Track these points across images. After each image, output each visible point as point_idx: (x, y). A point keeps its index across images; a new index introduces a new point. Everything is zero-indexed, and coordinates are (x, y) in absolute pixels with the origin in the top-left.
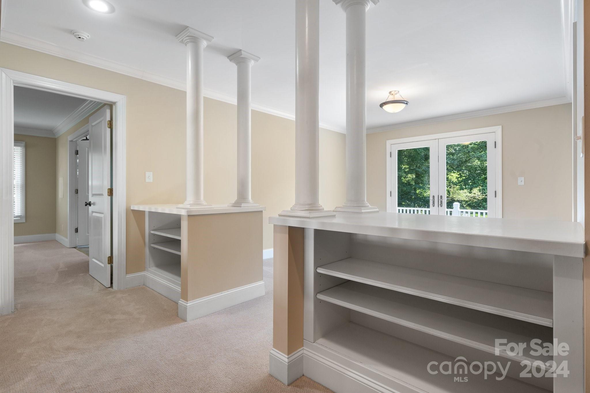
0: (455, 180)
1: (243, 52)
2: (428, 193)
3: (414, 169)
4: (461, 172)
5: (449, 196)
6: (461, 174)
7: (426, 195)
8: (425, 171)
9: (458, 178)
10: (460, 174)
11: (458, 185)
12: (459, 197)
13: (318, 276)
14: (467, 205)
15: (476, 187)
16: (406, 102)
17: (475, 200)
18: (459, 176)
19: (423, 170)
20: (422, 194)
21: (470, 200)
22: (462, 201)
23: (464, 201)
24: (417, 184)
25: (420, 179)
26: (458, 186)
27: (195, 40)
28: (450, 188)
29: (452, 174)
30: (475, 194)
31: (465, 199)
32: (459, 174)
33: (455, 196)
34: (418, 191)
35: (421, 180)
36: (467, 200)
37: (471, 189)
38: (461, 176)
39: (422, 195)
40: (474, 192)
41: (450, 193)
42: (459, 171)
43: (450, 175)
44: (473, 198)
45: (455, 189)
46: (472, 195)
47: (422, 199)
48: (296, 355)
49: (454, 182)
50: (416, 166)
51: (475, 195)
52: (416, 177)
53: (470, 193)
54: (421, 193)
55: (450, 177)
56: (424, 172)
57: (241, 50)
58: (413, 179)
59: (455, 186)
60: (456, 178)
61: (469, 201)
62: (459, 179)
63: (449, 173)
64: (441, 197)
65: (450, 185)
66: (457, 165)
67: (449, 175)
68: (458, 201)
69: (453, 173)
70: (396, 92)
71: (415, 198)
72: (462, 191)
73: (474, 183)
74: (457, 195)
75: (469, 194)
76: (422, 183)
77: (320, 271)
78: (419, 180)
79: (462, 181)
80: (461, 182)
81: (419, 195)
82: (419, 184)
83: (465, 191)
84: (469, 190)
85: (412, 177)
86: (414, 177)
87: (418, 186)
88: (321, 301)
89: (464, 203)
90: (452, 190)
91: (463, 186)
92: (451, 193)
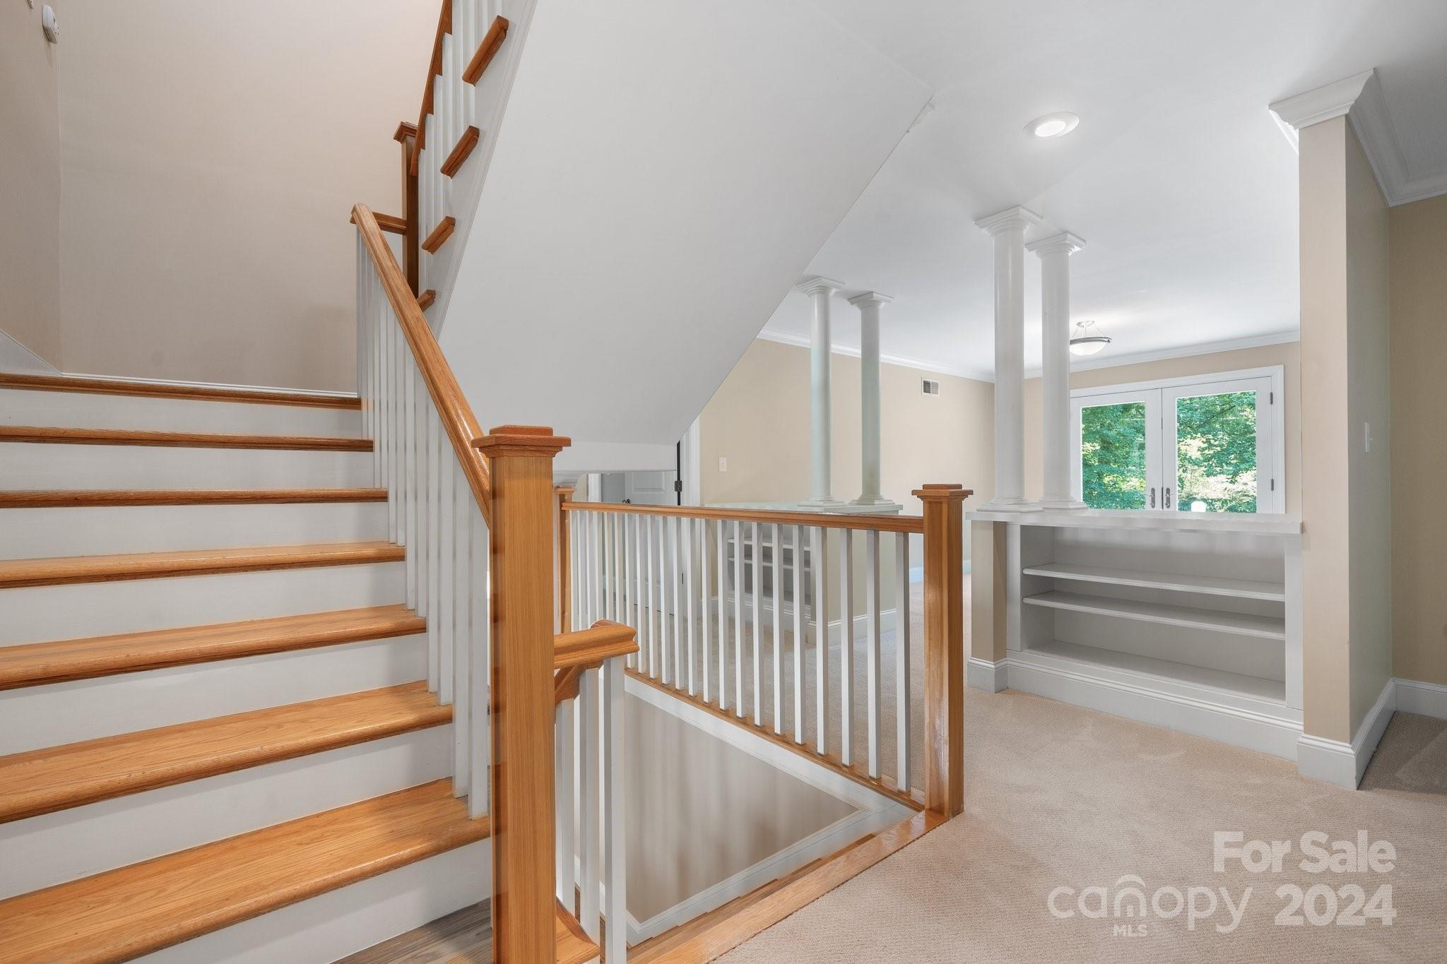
0: (1195, 454)
1: (874, 294)
2: (1130, 483)
3: (1097, 432)
4: (1210, 436)
5: (1182, 489)
6: (1210, 442)
7: (1125, 486)
8: (1124, 436)
9: (1204, 449)
10: (1208, 441)
11: (1201, 466)
12: (1207, 491)
13: (1024, 576)
14: (1226, 510)
15: (1247, 470)
16: (1107, 340)
17: (1246, 499)
18: (1206, 445)
19: (1119, 433)
20: (1117, 486)
21: (1234, 499)
22: (1212, 500)
23: (1219, 500)
24: (1106, 463)
25: (1111, 452)
26: (1203, 469)
27: (824, 290)
28: (1184, 471)
29: (1189, 441)
30: (1246, 484)
31: (1221, 496)
32: (1205, 440)
33: (1195, 491)
34: (1106, 480)
35: (1115, 455)
36: (1227, 497)
37: (1235, 474)
38: (1210, 446)
39: (1115, 488)
40: (1244, 481)
41: (1185, 483)
42: (1205, 434)
43: (1183, 443)
44: (1240, 494)
45: (1196, 474)
46: (1238, 487)
47: (1118, 497)
48: (1003, 663)
49: (1193, 458)
50: (1102, 425)
51: (1245, 488)
52: (1103, 448)
53: (1231, 482)
54: (1115, 484)
55: (1183, 448)
56: (1122, 437)
57: (873, 292)
58: (1095, 452)
59: (1196, 467)
60: (1199, 450)
61: (1230, 501)
62: (1206, 452)
63: (1181, 440)
64: (1168, 490)
65: (1183, 466)
66: (1201, 421)
67: (1181, 443)
68: (1204, 500)
69: (1191, 439)
70: (1088, 324)
71: (1100, 495)
72: (1212, 479)
73: (1243, 461)
74: (1201, 487)
75: (1231, 486)
76: (1115, 462)
77: (1027, 572)
78: (1109, 454)
79: (1213, 456)
80: (1211, 458)
81: (1110, 489)
82: (1108, 463)
83: (1222, 477)
84: (1230, 476)
85: (1092, 448)
86: (1098, 448)
87: (1105, 467)
88: (1027, 604)
89: (1218, 504)
90: (1189, 475)
91: (1216, 467)
92: (1187, 483)
